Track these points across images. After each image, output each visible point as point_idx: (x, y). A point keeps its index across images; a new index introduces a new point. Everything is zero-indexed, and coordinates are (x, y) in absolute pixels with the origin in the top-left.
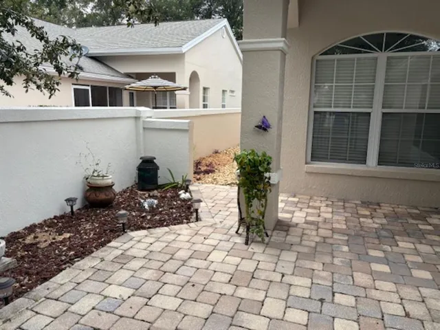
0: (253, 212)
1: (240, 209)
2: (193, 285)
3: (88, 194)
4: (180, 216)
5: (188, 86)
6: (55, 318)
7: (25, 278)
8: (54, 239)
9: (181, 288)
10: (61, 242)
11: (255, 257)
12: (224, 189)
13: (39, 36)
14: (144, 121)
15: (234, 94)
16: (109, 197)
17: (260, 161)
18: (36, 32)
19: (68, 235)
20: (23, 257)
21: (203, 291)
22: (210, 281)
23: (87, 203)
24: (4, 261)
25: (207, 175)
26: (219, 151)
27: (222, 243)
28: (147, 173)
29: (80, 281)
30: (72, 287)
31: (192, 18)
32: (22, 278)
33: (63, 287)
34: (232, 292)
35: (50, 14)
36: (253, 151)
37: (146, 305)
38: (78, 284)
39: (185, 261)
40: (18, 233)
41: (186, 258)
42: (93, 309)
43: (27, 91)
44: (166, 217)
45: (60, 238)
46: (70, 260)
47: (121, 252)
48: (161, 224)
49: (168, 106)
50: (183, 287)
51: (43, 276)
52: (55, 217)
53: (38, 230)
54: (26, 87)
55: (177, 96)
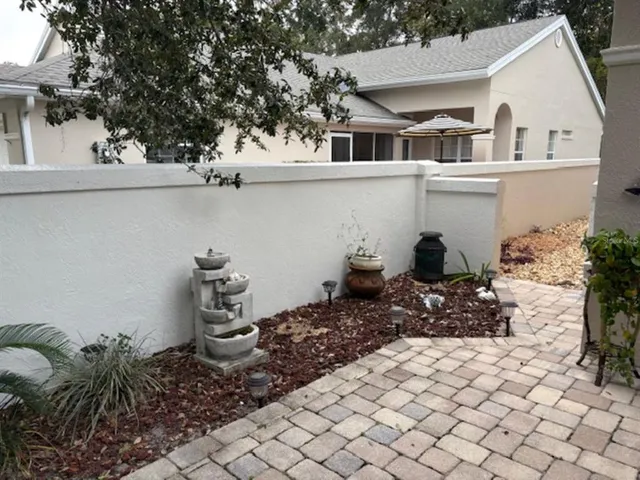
0: (615, 333)
1: (586, 325)
2: (506, 433)
3: (350, 278)
4: (479, 324)
5: (492, 127)
6: (317, 436)
7: (278, 378)
8: (309, 332)
9: (485, 432)
10: (318, 338)
11: (613, 408)
12: (552, 290)
13: (307, 71)
14: (428, 181)
15: (571, 137)
16: (376, 286)
17: (635, 249)
18: (304, 65)
19: (325, 330)
20: (275, 351)
21: (522, 444)
22: (534, 431)
23: (347, 291)
24: (255, 353)
25: (520, 266)
26: (541, 229)
27: (552, 376)
28: (429, 255)
29: (344, 393)
30: (334, 401)
31: (504, 22)
32: (275, 376)
33: (324, 397)
34: (573, 457)
35: (305, 41)
36: (621, 232)
37: (434, 446)
38: (342, 397)
39: (491, 394)
40: (269, 319)
41: (491, 389)
42: (362, 435)
43: (287, 143)
44: (458, 323)
45: (317, 332)
46: (330, 363)
47: (394, 364)
48: (450, 332)
49: (459, 157)
50: (489, 431)
51: (299, 379)
52: (310, 305)
53: (291, 319)
54: (286, 138)
55: (474, 142)
